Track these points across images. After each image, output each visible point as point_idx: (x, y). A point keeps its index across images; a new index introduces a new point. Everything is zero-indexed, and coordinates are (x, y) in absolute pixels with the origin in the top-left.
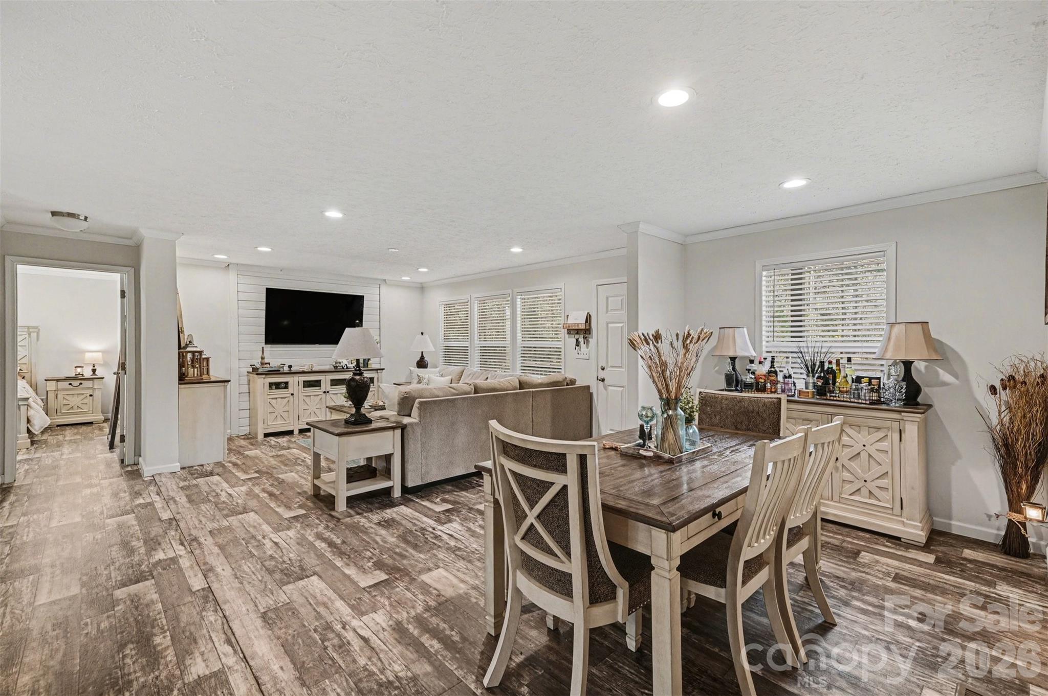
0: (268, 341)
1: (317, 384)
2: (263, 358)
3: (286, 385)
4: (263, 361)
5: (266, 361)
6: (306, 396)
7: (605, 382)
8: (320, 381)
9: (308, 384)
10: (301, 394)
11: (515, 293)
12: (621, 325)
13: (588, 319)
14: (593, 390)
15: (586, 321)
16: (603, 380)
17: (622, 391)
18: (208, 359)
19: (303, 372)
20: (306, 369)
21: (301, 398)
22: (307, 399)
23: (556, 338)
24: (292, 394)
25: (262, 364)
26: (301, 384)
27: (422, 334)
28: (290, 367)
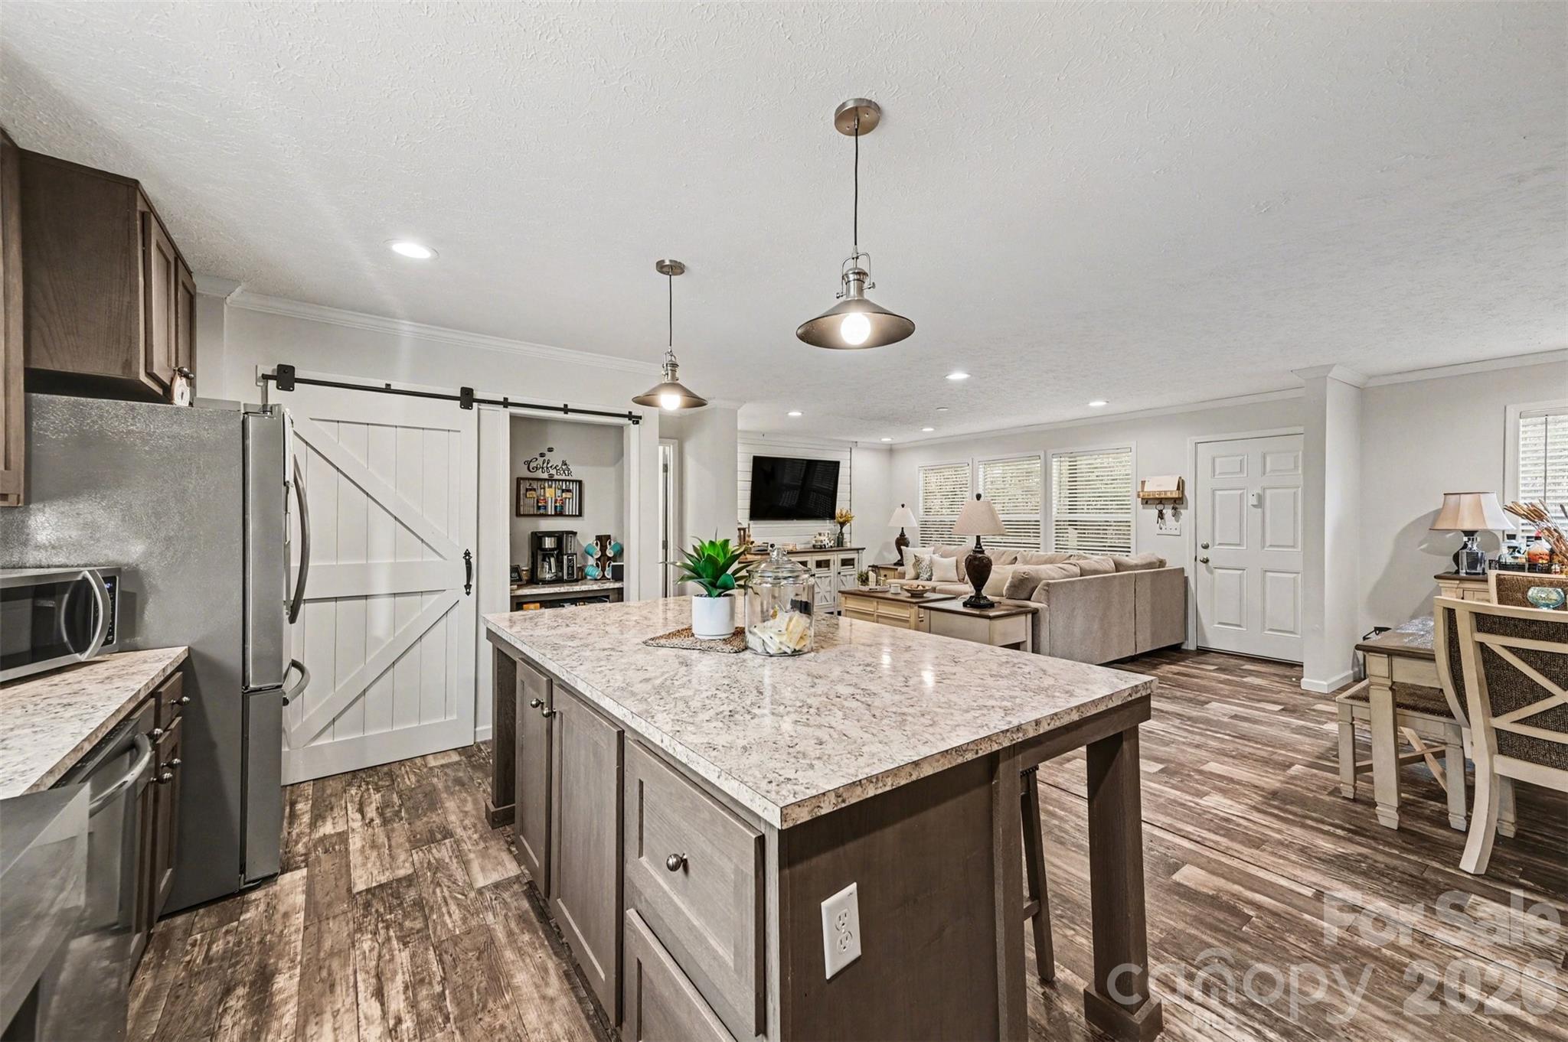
0: (752, 516)
7: (1210, 563)
8: (807, 562)
11: (1049, 456)
12: (1240, 492)
13: (1181, 486)
14: (1189, 573)
15: (1178, 489)
16: (1206, 561)
17: (1240, 576)
23: (1124, 508)
27: (903, 506)
28: (773, 546)
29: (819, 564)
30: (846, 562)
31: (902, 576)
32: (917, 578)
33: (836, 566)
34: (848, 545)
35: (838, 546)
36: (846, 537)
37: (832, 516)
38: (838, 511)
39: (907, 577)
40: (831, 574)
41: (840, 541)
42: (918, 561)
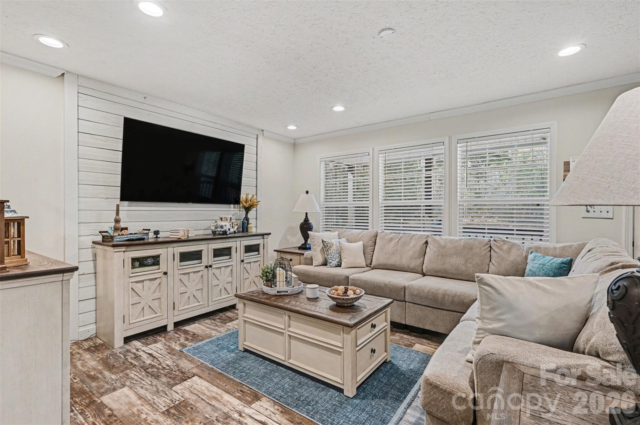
0: (124, 197)
1: (197, 256)
2: (117, 221)
3: (156, 261)
4: (117, 225)
5: (122, 225)
6: (183, 274)
8: (201, 251)
9: (185, 257)
10: (176, 272)
18: (20, 222)
19: (179, 241)
20: (181, 235)
21: (177, 278)
22: (185, 278)
24: (165, 273)
25: (116, 229)
26: (177, 257)
27: (307, 192)
28: (156, 233)
29: (218, 253)
30: (249, 249)
31: (310, 262)
32: (325, 264)
33: (238, 254)
34: (253, 230)
35: (243, 232)
36: (252, 222)
37: (236, 201)
38: (243, 196)
39: (315, 263)
40: (234, 263)
41: (244, 227)
42: (326, 247)
